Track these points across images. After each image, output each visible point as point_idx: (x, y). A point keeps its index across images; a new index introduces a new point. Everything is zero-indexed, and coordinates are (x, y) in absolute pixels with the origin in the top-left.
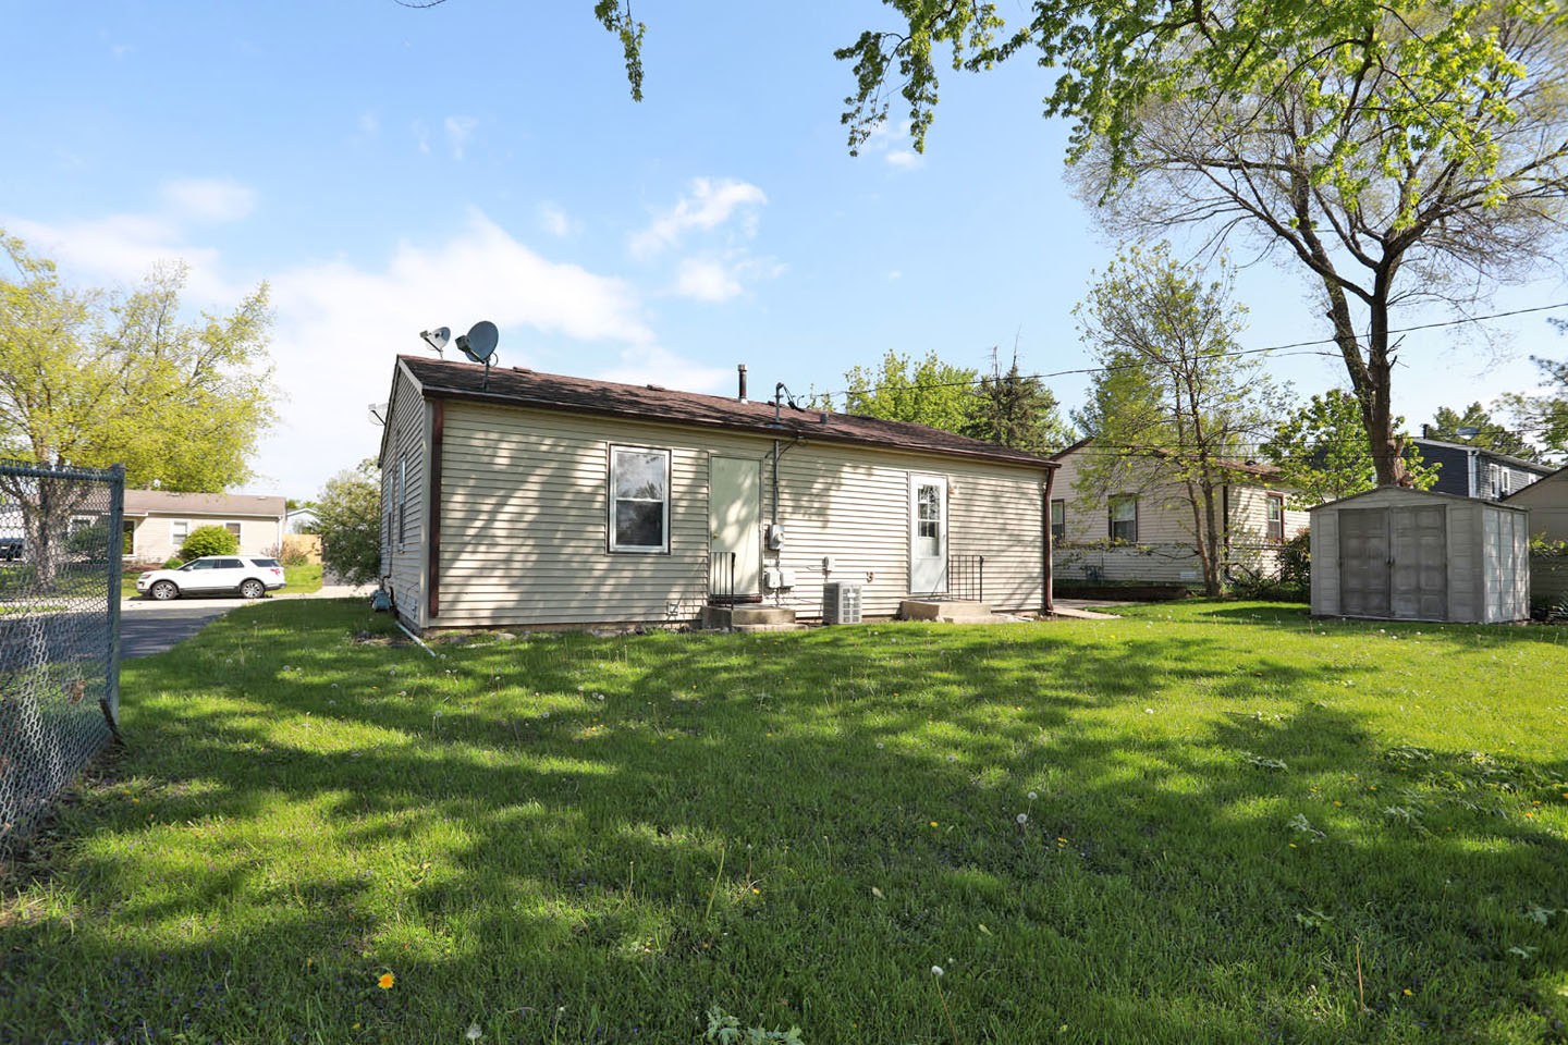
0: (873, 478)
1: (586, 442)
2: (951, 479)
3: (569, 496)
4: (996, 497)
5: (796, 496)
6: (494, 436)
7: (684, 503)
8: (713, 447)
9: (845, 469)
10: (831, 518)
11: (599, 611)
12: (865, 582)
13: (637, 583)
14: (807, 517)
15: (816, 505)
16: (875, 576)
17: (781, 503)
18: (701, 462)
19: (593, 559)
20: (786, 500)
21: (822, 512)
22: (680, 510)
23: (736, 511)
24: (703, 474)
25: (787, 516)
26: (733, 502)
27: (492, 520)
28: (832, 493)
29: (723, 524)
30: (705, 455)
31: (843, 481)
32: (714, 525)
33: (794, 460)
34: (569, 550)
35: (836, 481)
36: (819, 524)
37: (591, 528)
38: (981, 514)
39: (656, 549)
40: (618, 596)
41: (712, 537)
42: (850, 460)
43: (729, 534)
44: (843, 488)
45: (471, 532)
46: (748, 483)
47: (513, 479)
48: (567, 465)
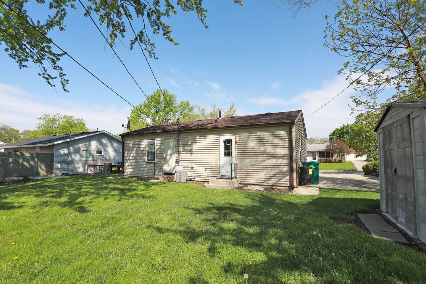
0: (206, 139)
1: (142, 140)
2: (237, 135)
3: (140, 151)
4: (260, 140)
5: (184, 147)
6: (130, 141)
7: (158, 151)
8: (164, 137)
9: (197, 138)
10: (193, 152)
11: (144, 175)
12: (204, 171)
13: (150, 169)
14: (186, 153)
15: (189, 149)
16: (207, 169)
17: (179, 149)
18: (162, 141)
19: (143, 164)
20: (181, 148)
21: (191, 151)
22: (158, 153)
23: (169, 152)
24: (162, 144)
25: (181, 152)
26: (169, 149)
27: (130, 157)
28: (194, 145)
29: (167, 155)
30: (163, 139)
31: (197, 141)
32: (165, 155)
33: (183, 137)
34: (140, 162)
35: (195, 141)
36: (190, 154)
37: (143, 158)
38: (252, 147)
39: (153, 162)
40: (147, 172)
41: (165, 159)
42: (198, 135)
43: (168, 157)
44: (197, 143)
45: (127, 159)
46: (172, 145)
47: (133, 148)
48: (140, 145)
